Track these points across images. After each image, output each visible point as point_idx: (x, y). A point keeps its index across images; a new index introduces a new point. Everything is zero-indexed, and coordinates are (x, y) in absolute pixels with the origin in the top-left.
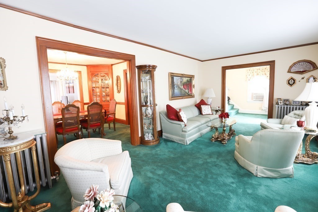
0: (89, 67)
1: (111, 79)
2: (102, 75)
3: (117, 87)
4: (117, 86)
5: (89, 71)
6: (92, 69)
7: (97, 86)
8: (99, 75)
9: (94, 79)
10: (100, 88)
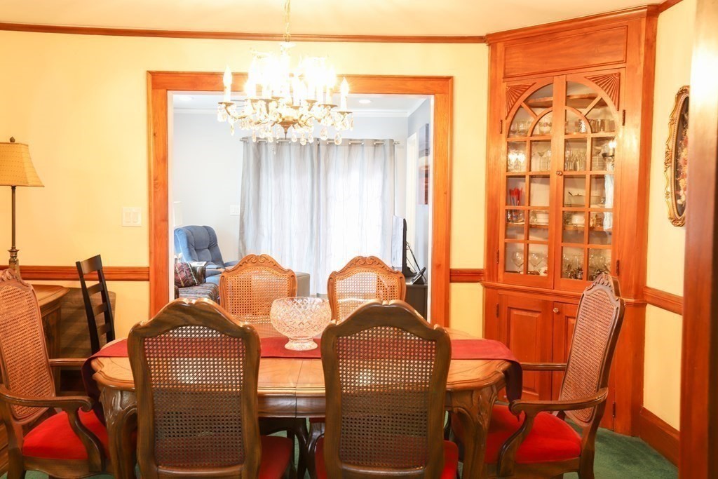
0: (500, 46)
1: (635, 120)
2: (576, 93)
3: (677, 174)
4: (670, 172)
5: (500, 74)
6: (520, 60)
7: (537, 167)
8: (557, 96)
9: (525, 124)
10: (555, 178)
